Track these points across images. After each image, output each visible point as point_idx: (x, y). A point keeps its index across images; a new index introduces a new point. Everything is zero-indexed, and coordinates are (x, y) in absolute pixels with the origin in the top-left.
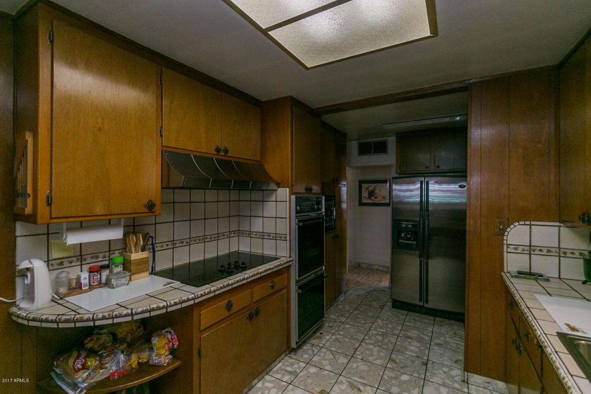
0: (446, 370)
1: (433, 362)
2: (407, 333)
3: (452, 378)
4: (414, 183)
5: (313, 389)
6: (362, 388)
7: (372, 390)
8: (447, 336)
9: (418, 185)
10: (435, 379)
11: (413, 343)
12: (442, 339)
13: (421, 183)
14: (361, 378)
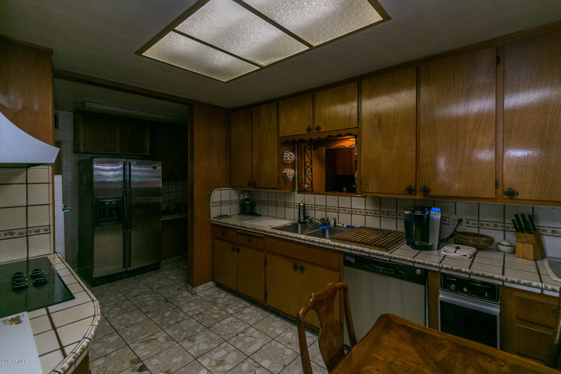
0: (180, 296)
1: (170, 297)
2: (132, 294)
3: (186, 297)
4: (116, 163)
5: (122, 368)
6: (154, 337)
7: (161, 333)
8: (156, 282)
9: (121, 166)
10: (181, 303)
11: (144, 297)
12: (156, 284)
13: (124, 164)
14: (144, 334)
